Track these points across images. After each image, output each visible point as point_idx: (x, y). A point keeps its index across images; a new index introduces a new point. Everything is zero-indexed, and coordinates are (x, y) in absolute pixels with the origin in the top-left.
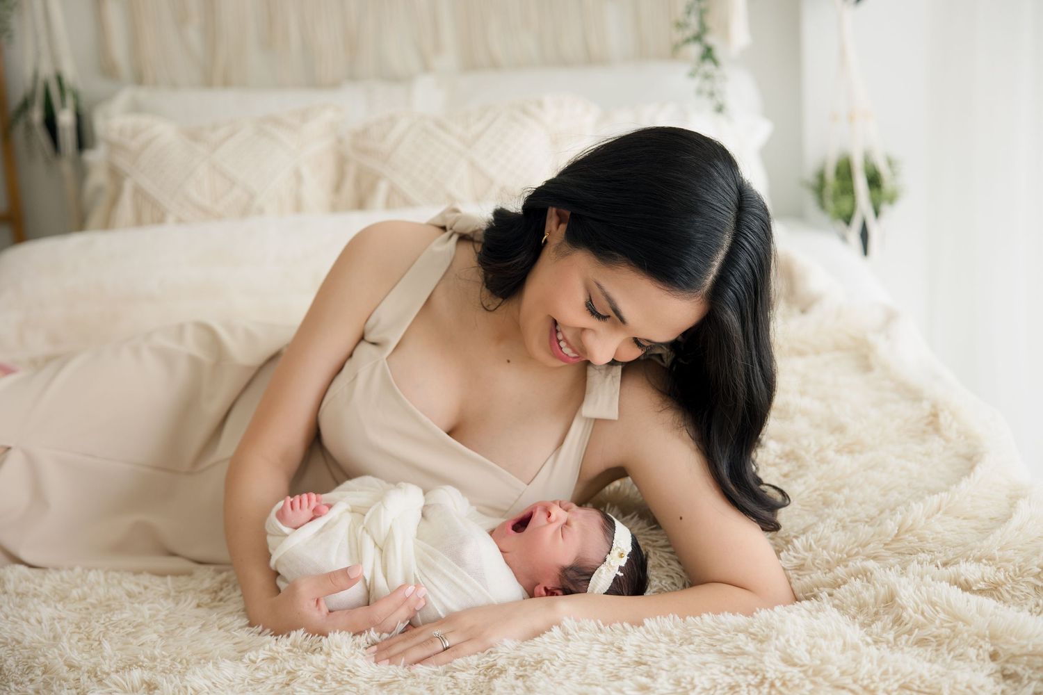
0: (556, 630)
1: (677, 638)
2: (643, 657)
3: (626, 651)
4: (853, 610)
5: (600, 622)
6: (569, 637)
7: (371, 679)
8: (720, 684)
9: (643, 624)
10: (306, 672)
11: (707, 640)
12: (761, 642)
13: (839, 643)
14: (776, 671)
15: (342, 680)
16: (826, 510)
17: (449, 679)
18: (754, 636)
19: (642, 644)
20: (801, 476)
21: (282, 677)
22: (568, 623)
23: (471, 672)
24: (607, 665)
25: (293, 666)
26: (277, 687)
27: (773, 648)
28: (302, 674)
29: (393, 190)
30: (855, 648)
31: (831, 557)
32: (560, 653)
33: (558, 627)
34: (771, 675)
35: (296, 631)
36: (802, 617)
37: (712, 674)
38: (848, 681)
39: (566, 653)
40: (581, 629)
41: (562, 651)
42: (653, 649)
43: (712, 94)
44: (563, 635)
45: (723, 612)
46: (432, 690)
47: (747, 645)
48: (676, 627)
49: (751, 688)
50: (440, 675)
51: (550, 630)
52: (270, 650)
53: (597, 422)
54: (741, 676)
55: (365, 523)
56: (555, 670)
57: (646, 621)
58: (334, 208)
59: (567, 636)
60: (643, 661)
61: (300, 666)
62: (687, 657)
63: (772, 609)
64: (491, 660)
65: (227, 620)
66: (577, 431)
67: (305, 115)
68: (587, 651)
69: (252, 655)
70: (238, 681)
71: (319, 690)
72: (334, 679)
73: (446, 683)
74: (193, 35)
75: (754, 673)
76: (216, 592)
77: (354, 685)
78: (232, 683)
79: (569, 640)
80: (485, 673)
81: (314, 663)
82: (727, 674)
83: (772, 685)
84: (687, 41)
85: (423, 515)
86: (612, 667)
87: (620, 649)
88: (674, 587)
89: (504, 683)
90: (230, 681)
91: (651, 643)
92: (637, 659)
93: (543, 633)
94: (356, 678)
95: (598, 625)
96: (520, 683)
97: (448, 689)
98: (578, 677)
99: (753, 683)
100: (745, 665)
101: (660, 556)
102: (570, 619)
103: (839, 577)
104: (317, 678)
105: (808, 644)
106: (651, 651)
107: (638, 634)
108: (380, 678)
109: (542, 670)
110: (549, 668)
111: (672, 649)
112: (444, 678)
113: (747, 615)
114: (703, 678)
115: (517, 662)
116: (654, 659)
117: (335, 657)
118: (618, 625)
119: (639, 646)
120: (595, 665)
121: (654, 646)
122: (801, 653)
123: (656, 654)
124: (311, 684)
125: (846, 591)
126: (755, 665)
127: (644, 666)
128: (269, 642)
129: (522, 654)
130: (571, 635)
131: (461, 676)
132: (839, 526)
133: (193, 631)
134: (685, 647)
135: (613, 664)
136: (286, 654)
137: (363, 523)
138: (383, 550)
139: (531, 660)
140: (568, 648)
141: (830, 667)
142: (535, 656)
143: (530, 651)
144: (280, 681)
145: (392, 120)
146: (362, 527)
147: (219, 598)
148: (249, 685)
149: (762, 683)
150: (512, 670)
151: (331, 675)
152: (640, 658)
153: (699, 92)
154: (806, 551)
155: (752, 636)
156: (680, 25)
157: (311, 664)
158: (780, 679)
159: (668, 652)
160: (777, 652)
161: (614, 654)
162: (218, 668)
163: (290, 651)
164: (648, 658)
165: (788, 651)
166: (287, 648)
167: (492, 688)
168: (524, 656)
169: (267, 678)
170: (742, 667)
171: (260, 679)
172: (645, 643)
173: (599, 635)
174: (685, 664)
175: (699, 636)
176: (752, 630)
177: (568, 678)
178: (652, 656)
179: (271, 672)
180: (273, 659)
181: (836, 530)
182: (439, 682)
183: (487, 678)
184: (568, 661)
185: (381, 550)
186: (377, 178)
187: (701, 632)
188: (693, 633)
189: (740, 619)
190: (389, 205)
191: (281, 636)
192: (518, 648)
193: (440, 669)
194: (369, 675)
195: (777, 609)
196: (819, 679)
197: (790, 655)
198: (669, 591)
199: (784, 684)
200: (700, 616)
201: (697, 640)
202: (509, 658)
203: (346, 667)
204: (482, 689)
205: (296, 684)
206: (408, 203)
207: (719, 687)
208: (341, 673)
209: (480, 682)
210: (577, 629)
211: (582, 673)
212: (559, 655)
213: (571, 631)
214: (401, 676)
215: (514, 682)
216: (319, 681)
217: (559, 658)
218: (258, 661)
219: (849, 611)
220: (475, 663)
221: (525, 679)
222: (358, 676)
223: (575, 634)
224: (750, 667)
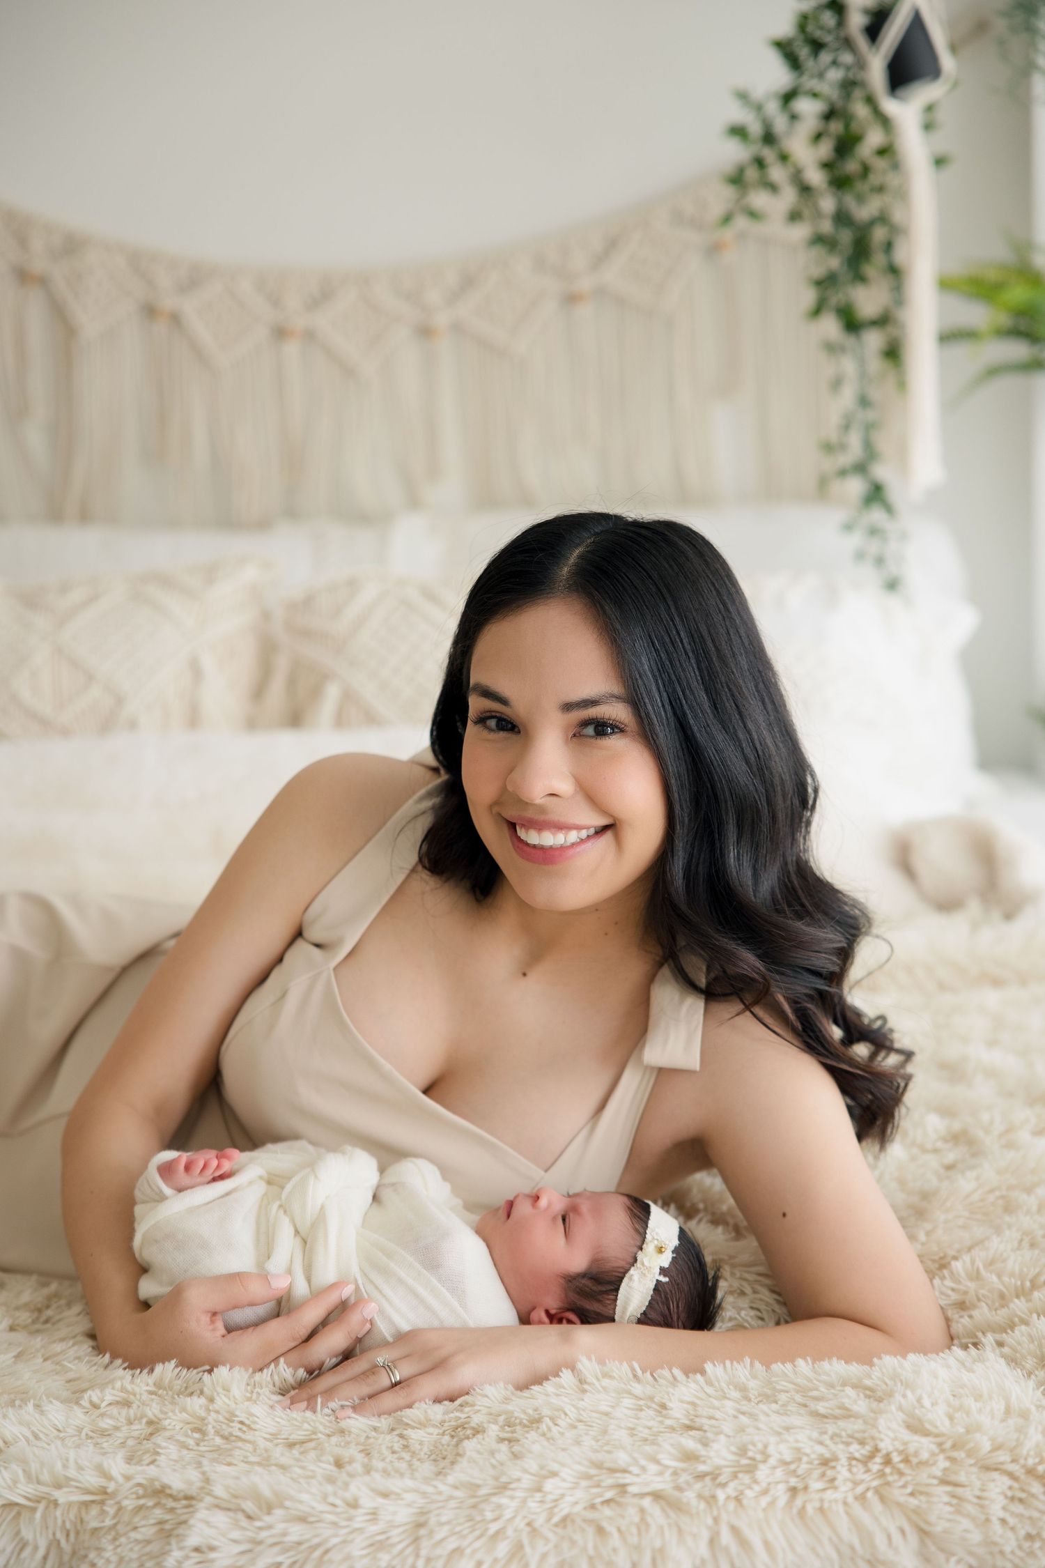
0: (566, 1375)
1: (753, 1394)
2: (697, 1419)
3: (671, 1409)
4: (1030, 1363)
5: (636, 1365)
6: (586, 1387)
7: (275, 1436)
8: (807, 1455)
9: (703, 1372)
10: (175, 1421)
11: (798, 1398)
12: (880, 1400)
13: (999, 1407)
14: (895, 1439)
15: (231, 1434)
16: (1007, 1218)
17: (397, 1439)
18: (870, 1393)
19: (698, 1402)
20: (972, 1168)
21: (139, 1428)
22: (587, 1366)
23: (431, 1430)
24: (641, 1429)
25: (157, 1412)
26: (130, 1442)
27: (893, 1408)
28: (169, 1425)
29: (348, 696)
30: (1025, 1415)
31: (1005, 1287)
32: (568, 1409)
33: (569, 1370)
34: (886, 1445)
35: (164, 1363)
36: (948, 1367)
37: (797, 1441)
38: (1003, 1457)
39: (577, 1408)
40: (606, 1375)
41: (573, 1406)
42: (714, 1408)
43: (880, 561)
44: (577, 1383)
45: (830, 1358)
46: (368, 1454)
47: (855, 1402)
48: (754, 1377)
49: (854, 1462)
50: (383, 1433)
51: (557, 1375)
52: (123, 1389)
53: (663, 1074)
54: (841, 1446)
55: (284, 1196)
56: (560, 1433)
57: (709, 1367)
58: (252, 724)
59: (581, 1383)
60: (697, 1425)
61: (166, 1413)
62: (762, 1418)
63: (904, 1357)
64: (463, 1416)
65: (58, 1347)
66: (631, 1086)
67: (210, 573)
68: (612, 1407)
69: (94, 1395)
70: (71, 1431)
71: (195, 1448)
72: (217, 1433)
73: (390, 1445)
74: (35, 437)
75: (862, 1443)
76: (40, 1311)
77: (249, 1442)
78: (62, 1435)
79: (584, 1391)
80: (453, 1433)
81: (189, 1408)
82: (821, 1443)
83: (888, 1461)
84: (843, 473)
85: (375, 1198)
86: (647, 1431)
87: (664, 1406)
88: (760, 1322)
89: (479, 1446)
90: (59, 1431)
91: (711, 1399)
92: (687, 1422)
93: (547, 1379)
94: (252, 1433)
95: (633, 1370)
96: (504, 1447)
97: (394, 1452)
98: (593, 1443)
99: (857, 1455)
100: (849, 1432)
101: (742, 1279)
102: (590, 1359)
103: (1017, 1316)
104: (194, 1430)
105: (949, 1405)
106: (711, 1410)
107: (693, 1385)
108: (290, 1435)
109: (540, 1431)
110: (549, 1429)
111: (744, 1409)
112: (388, 1437)
113: (864, 1363)
114: (782, 1447)
115: (501, 1419)
116: (713, 1422)
117: (220, 1402)
118: (666, 1373)
119: (693, 1404)
120: (621, 1428)
121: (716, 1403)
122: (937, 1417)
123: (718, 1414)
124: (182, 1439)
125: (1023, 1335)
126: (864, 1432)
127: (697, 1432)
128: (122, 1378)
129: (510, 1407)
130: (589, 1384)
131: (415, 1435)
132: (1025, 1244)
133: (4, 1362)
134: (763, 1407)
135: (650, 1428)
136: (145, 1397)
137: (280, 1199)
138: (307, 1240)
139: (522, 1416)
140: (581, 1402)
141: (977, 1436)
142: (530, 1412)
143: (521, 1405)
144: (136, 1434)
145: (353, 585)
146: (278, 1203)
147: (43, 1318)
148: (88, 1437)
149: (871, 1456)
150: (493, 1430)
151: (214, 1427)
152: (691, 1420)
153: (860, 556)
154: (971, 1279)
155: (868, 1392)
156: (829, 448)
157: (184, 1410)
158: (900, 1452)
159: (735, 1413)
160: (900, 1414)
161: (652, 1413)
162: (42, 1413)
163: (151, 1393)
164: (704, 1421)
165: (917, 1411)
166: (148, 1388)
167: (461, 1452)
168: (512, 1412)
169: (117, 1428)
170: (843, 1434)
171: (106, 1430)
172: (702, 1399)
173: (633, 1385)
174: (758, 1429)
175: (787, 1392)
176: (868, 1382)
177: (578, 1443)
178: (711, 1418)
179: (121, 1420)
180: (127, 1404)
181: (1019, 1247)
182: (380, 1441)
183: (455, 1440)
184: (581, 1421)
185: (305, 1242)
186: (324, 677)
187: (791, 1386)
188: (778, 1387)
189: (855, 1369)
190: (340, 721)
191: (139, 1370)
192: (506, 1400)
193: (384, 1423)
194: (273, 1430)
195: (912, 1357)
196: (960, 1455)
197: (920, 1420)
198: (752, 1327)
199: (906, 1461)
200: (793, 1362)
201: (783, 1397)
202: (491, 1414)
203: (237, 1416)
204: (445, 1453)
205: (159, 1438)
206: (371, 719)
207: (805, 1459)
208: (228, 1425)
209: (443, 1445)
210: (600, 1375)
211: (599, 1438)
212: (568, 1412)
213: (590, 1379)
214: (321, 1432)
215: (494, 1445)
216: (197, 1435)
217: (566, 1414)
218: (103, 1405)
219: (1023, 1363)
220: (439, 1417)
221: (511, 1444)
222: (255, 1430)
223: (595, 1382)
224: (857, 1435)
